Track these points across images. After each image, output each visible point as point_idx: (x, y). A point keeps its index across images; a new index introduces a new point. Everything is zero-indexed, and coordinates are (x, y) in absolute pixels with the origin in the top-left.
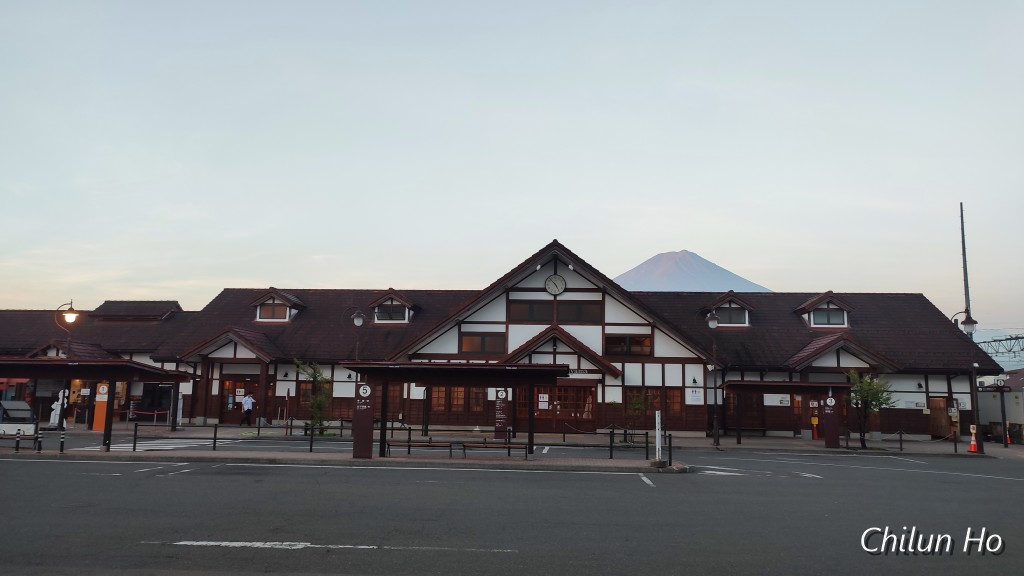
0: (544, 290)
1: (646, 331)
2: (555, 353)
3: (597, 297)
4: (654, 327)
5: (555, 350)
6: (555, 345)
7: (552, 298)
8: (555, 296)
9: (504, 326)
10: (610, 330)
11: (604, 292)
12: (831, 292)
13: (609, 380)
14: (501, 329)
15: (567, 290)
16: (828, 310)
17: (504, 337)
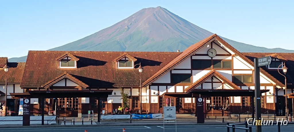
0: (207, 55)
4: (253, 70)
5: (212, 81)
7: (210, 59)
9: (190, 71)
10: (236, 72)
11: (232, 56)
15: (217, 55)
17: (190, 76)
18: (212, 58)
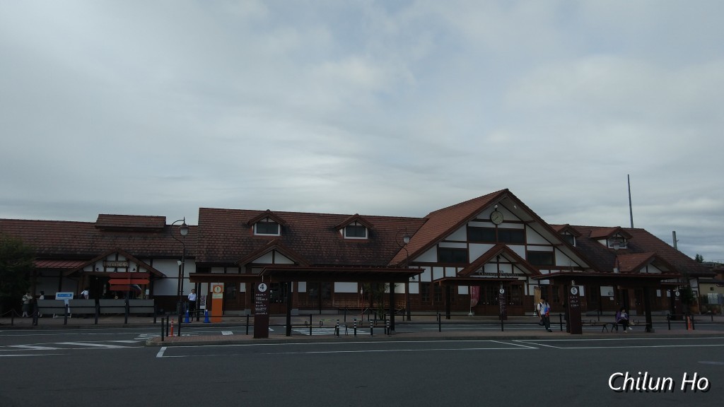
0: (490, 221)
1: (550, 249)
2: (498, 263)
3: (521, 226)
4: (554, 246)
5: (498, 260)
6: (498, 257)
7: (494, 226)
8: (496, 225)
9: (466, 244)
10: (530, 248)
11: (526, 223)
12: (620, 227)
13: (531, 281)
14: (464, 246)
15: (504, 222)
16: (617, 238)
17: (466, 252)
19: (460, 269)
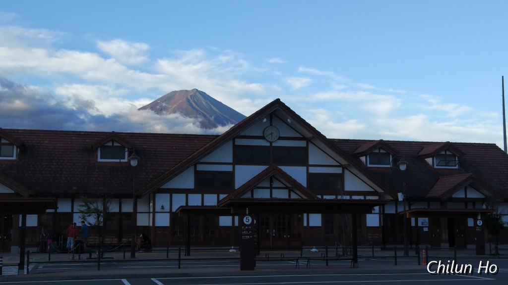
0: (263, 138)
1: (338, 171)
2: (271, 188)
3: (302, 144)
4: (344, 168)
5: (271, 185)
6: (271, 181)
7: (268, 144)
9: (231, 166)
10: (312, 170)
11: (308, 140)
12: (449, 142)
14: (229, 168)
15: (280, 138)
16: (446, 156)
17: (231, 175)
18: (271, 143)
19: (222, 196)
